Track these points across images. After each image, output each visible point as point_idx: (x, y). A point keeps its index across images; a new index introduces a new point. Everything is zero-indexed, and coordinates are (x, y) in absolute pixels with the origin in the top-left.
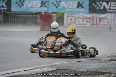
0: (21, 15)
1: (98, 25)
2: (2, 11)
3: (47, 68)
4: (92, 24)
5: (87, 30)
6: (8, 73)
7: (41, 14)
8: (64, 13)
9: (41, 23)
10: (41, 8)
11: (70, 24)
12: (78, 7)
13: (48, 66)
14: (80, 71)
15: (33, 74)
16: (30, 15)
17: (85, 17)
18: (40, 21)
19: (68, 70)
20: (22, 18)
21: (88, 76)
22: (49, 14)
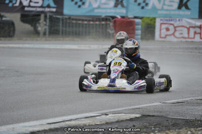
0: (80, 22)
2: (48, 15)
3: (125, 113)
5: (196, 48)
6: (58, 121)
7: (114, 19)
8: (155, 19)
9: (115, 34)
10: (115, 8)
11: (165, 37)
12: (180, 7)
13: (126, 110)
14: (182, 119)
15: (101, 123)
16: (96, 21)
17: (192, 25)
18: (113, 32)
19: (162, 117)
21: (197, 128)
22: (129, 20)
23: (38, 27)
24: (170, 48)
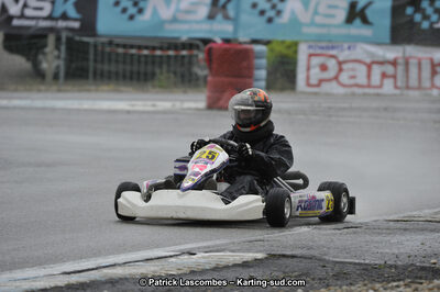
0: (134, 51)
1: (425, 89)
2: (64, 35)
3: (233, 251)
4: (404, 85)
5: (386, 109)
6: (85, 268)
7: (209, 46)
8: (296, 44)
9: (209, 78)
10: (211, 21)
11: (318, 85)
12: (350, 20)
13: (234, 243)
14: (355, 264)
15: (180, 272)
16: (169, 48)
17: (376, 59)
18: (206, 72)
19: (311, 258)
20: (139, 62)
21: (388, 282)
22: (239, 47)
23: (41, 62)
24: (330, 108)
